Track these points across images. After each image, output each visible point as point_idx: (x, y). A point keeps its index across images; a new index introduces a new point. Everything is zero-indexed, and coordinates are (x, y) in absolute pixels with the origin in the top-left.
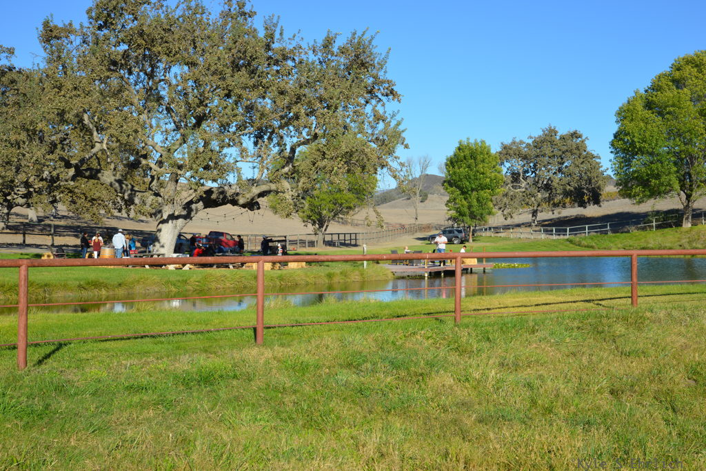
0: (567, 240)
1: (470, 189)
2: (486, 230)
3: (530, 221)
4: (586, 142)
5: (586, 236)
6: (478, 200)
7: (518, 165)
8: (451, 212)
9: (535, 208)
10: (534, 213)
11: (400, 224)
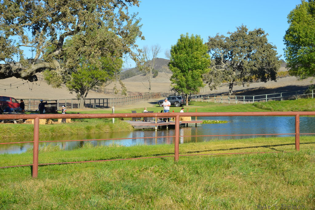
0: (253, 104)
1: (187, 69)
2: (198, 97)
3: (228, 91)
4: (267, 37)
5: (266, 102)
6: (193, 77)
7: (220, 52)
8: (173, 85)
9: (231, 82)
10: (231, 86)
11: (139, 93)
